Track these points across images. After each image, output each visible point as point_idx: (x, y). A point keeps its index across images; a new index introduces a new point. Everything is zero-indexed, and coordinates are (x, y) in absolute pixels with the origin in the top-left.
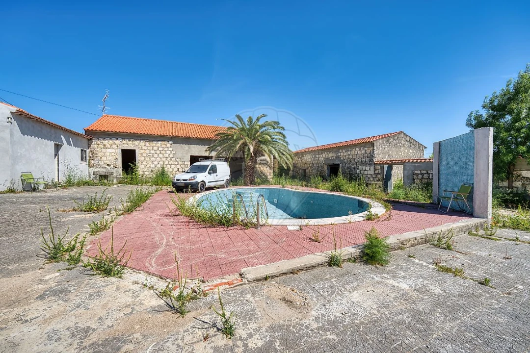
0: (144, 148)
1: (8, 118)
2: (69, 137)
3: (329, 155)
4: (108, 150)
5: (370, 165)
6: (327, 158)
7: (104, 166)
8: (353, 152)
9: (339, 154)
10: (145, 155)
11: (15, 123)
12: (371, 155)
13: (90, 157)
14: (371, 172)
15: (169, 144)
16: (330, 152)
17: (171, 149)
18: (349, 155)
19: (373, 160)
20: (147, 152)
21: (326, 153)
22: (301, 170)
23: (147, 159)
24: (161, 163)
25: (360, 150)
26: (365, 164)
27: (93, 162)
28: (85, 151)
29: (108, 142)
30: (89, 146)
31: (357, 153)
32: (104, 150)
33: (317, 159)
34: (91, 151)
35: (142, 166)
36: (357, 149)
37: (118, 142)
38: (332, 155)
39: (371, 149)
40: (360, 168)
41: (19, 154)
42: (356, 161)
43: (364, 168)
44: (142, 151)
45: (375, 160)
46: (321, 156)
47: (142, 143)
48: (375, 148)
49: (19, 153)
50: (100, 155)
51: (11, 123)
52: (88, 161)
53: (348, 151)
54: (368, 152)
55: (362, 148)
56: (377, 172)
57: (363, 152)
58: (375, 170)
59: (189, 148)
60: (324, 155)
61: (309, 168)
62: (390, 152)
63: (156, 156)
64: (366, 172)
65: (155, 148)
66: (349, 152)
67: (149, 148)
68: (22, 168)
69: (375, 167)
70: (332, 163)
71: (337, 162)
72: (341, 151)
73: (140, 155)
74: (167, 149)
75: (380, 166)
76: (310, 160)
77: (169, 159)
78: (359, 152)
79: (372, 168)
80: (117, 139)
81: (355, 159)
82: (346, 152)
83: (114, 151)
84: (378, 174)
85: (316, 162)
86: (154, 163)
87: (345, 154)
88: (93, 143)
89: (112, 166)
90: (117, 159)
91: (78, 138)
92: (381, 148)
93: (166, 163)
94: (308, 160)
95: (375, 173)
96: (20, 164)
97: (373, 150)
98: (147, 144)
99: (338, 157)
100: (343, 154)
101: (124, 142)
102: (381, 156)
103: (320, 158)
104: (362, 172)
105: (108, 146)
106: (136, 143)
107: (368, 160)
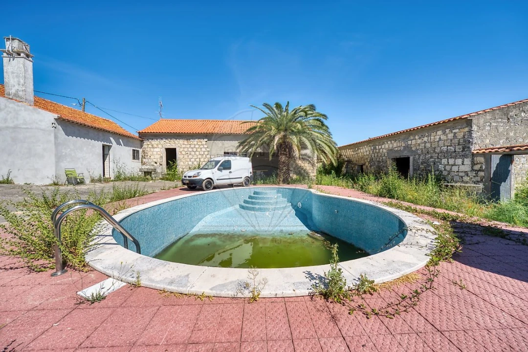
0: (183, 146)
1: (53, 124)
2: (119, 139)
3: (394, 145)
4: (155, 149)
5: (464, 156)
6: (391, 150)
7: (152, 163)
8: (432, 137)
9: (410, 142)
10: (184, 153)
11: (59, 127)
12: (465, 141)
13: (142, 156)
14: (467, 167)
15: (204, 141)
16: (395, 141)
17: (206, 146)
18: (425, 142)
19: (469, 147)
20: (186, 150)
21: (389, 142)
22: (356, 167)
23: (185, 157)
24: (198, 160)
25: (444, 133)
26: (454, 155)
27: (144, 160)
28: (138, 151)
29: (155, 142)
30: (141, 146)
31: (440, 138)
32: (152, 149)
33: (377, 151)
34: (143, 151)
35: (182, 163)
36: (440, 133)
37: (162, 142)
38: (398, 144)
39: (467, 129)
40: (444, 161)
41: (64, 154)
42: (438, 150)
43: (451, 161)
44: (181, 150)
45: (474, 149)
46: (383, 147)
47: (181, 141)
48: (475, 128)
49: (63, 152)
50: (149, 154)
51: (56, 128)
52: (140, 159)
53: (423, 136)
54: (460, 135)
55: (447, 131)
56: (477, 167)
57: (450, 136)
58: (473, 164)
59: (223, 144)
60: (387, 146)
61: (367, 164)
62: (512, 134)
63: (193, 153)
64: (455, 169)
65: (192, 146)
66: (425, 139)
67: (187, 146)
68: (66, 165)
69: (473, 159)
70: (398, 156)
71: (405, 154)
72: (412, 138)
73: (180, 153)
74: (202, 146)
75: (485, 158)
76: (368, 153)
77: (205, 156)
78: (443, 137)
79: (468, 161)
80: (162, 139)
81: (435, 148)
82: (420, 138)
83: (159, 150)
84: (480, 170)
85: (376, 155)
86: (192, 160)
87: (419, 141)
88: (145, 144)
89: (158, 163)
90: (161, 157)
91: (130, 139)
92: (488, 128)
93: (202, 160)
94: (365, 154)
95: (473, 170)
96: (65, 162)
97: (470, 132)
98: (186, 142)
99: (408, 147)
100: (415, 142)
101: (167, 141)
102: (488, 141)
103: (381, 150)
104: (448, 168)
105: (155, 146)
106: (177, 141)
107: (459, 149)
